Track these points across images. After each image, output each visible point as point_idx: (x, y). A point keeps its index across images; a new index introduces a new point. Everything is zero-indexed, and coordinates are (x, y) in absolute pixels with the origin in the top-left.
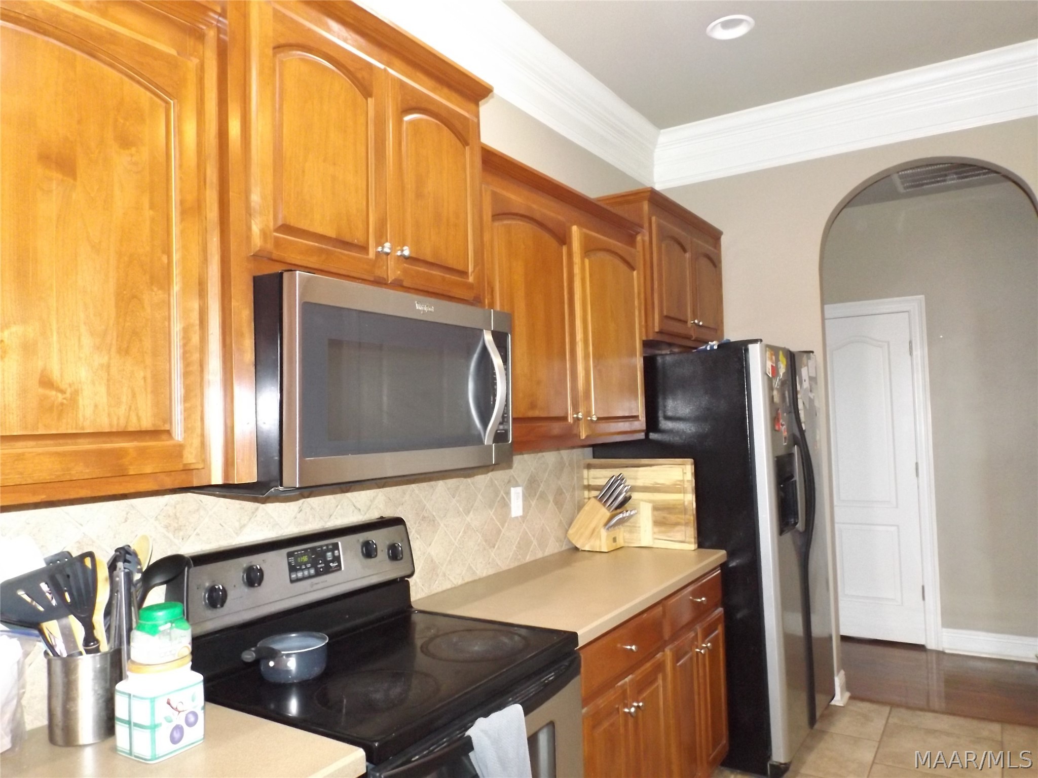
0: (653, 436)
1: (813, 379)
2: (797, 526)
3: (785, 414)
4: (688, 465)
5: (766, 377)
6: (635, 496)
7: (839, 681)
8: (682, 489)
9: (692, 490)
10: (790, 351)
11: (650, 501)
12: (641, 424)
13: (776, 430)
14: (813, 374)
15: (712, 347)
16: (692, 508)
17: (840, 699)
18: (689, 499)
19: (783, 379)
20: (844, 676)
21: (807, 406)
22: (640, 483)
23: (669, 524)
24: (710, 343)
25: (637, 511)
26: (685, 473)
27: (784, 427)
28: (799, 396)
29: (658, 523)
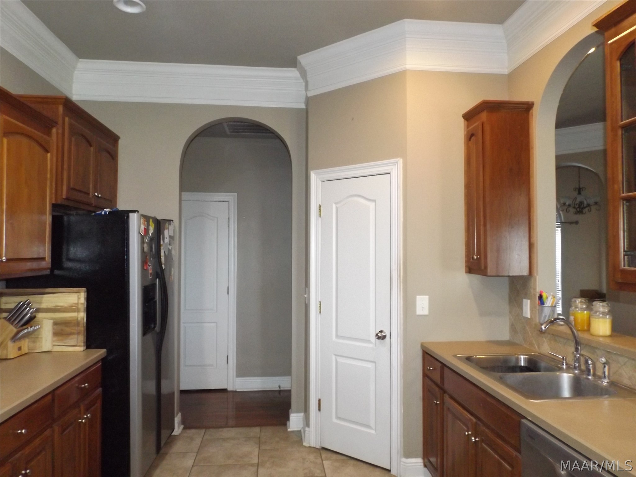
0: (57, 272)
1: (170, 237)
2: (156, 329)
3: (151, 259)
4: (82, 292)
5: (140, 235)
6: (40, 315)
7: (177, 419)
8: (77, 309)
9: (84, 309)
10: (157, 219)
11: (52, 319)
12: (47, 263)
13: (144, 269)
14: (172, 234)
15: (105, 212)
16: (83, 322)
17: (178, 430)
18: (82, 316)
19: (151, 237)
20: (181, 416)
21: (167, 254)
22: (44, 306)
23: (65, 334)
24: (105, 209)
25: (40, 326)
26: (80, 298)
27: (150, 267)
28: (162, 248)
29: (56, 334)
